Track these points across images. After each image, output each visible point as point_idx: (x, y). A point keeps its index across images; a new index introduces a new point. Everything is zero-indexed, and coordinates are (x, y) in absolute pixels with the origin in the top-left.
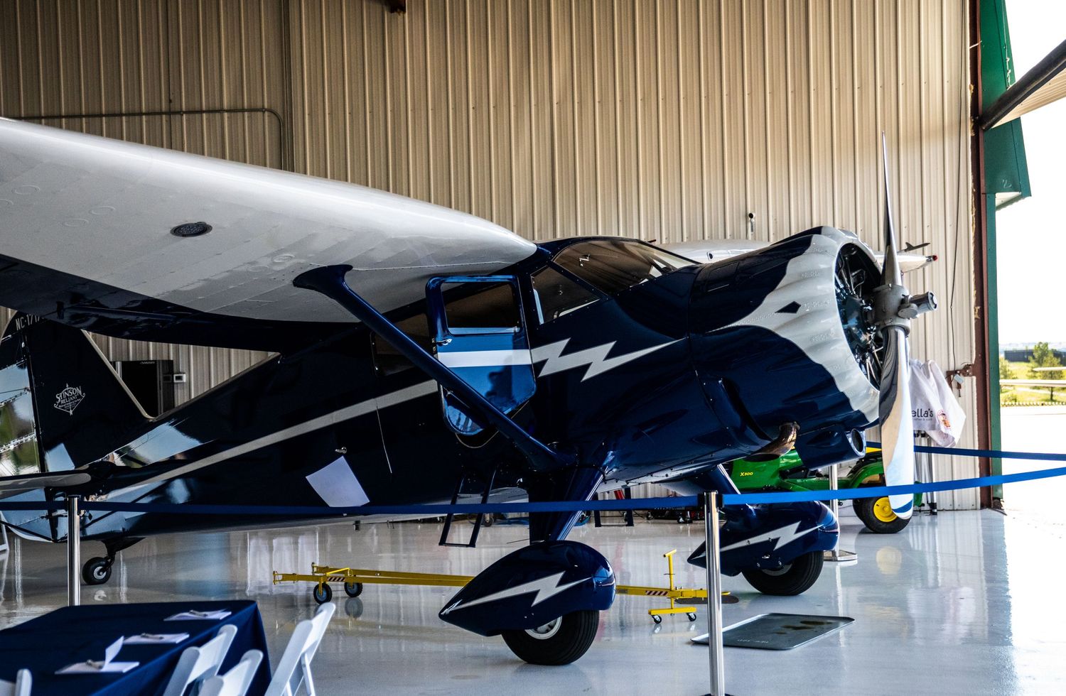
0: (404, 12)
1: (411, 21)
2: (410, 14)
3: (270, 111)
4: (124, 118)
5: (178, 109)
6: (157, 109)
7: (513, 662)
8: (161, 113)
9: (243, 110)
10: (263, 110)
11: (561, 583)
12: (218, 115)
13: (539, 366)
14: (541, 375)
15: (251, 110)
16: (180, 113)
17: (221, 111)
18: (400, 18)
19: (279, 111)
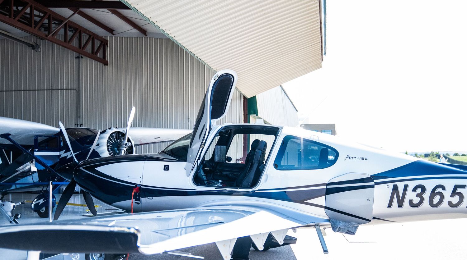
0: (108, 65)
1: (109, 68)
2: (109, 66)
3: (75, 89)
4: (36, 91)
5: (53, 89)
6: (49, 89)
7: (39, 217)
8: (50, 90)
9: (69, 89)
10: (73, 89)
11: (43, 201)
12: (63, 90)
13: (60, 155)
14: (61, 157)
15: (70, 89)
16: (54, 90)
17: (64, 89)
18: (106, 67)
19: (77, 90)
